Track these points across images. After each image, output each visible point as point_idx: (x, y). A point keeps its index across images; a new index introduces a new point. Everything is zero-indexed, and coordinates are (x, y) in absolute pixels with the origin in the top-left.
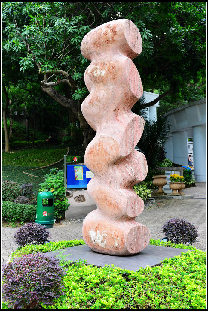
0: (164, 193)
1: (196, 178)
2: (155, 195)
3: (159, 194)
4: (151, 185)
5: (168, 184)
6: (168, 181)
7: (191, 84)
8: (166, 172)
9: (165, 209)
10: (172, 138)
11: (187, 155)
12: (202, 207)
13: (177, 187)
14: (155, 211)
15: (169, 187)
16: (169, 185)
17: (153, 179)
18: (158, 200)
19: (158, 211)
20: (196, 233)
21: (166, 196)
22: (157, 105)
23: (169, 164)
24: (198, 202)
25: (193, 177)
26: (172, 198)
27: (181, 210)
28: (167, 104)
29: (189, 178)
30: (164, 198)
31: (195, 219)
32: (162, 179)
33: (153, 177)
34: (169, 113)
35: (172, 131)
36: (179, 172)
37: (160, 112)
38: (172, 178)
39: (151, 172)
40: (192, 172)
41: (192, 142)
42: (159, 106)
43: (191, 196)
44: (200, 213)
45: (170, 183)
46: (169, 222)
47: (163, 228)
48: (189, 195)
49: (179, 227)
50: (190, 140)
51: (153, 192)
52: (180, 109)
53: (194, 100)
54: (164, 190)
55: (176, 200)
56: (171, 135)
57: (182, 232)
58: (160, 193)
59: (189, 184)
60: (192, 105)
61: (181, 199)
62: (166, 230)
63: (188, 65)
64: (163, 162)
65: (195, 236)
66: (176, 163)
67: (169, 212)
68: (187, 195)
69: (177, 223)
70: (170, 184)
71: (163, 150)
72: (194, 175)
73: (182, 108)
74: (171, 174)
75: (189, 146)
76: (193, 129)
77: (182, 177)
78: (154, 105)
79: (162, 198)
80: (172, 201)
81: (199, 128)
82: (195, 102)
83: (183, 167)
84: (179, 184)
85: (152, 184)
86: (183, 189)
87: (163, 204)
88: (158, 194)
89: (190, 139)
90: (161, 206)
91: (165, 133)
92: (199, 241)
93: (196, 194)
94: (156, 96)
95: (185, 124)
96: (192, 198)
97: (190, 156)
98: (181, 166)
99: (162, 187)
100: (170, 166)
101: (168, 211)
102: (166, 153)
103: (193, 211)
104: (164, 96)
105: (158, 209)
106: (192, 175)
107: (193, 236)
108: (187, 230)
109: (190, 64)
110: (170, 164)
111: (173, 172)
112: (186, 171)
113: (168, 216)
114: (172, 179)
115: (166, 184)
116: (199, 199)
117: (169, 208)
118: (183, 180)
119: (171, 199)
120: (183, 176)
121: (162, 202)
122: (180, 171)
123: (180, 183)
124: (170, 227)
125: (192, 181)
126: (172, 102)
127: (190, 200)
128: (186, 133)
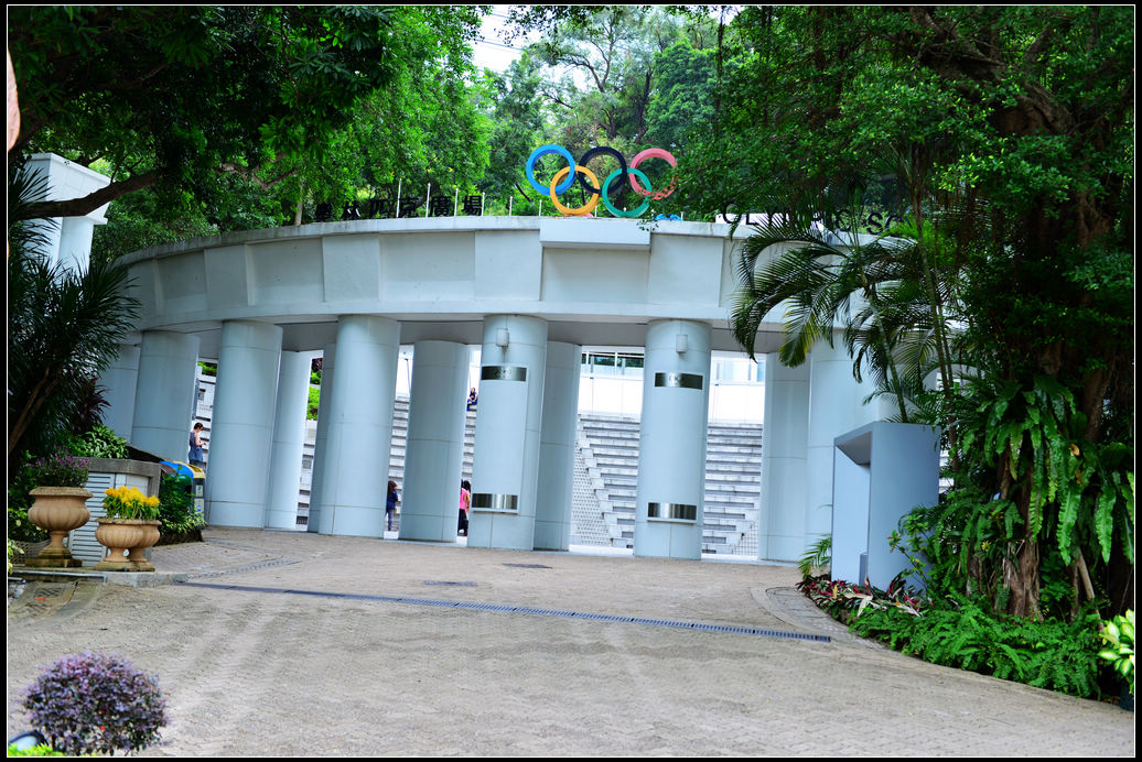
0: (69, 557)
1: (207, 512)
2: (28, 565)
3: (47, 560)
4: (18, 523)
5: (91, 526)
6: (92, 514)
7: (238, 167)
8: (93, 479)
9: (60, 620)
10: (138, 349)
11: (188, 425)
12: (208, 618)
13: (128, 538)
14: (19, 628)
15: (96, 536)
16: (94, 529)
17: (30, 501)
18: (41, 585)
19: (29, 628)
20: (161, 713)
21: (78, 569)
22: (99, 215)
23: (110, 449)
24: (197, 598)
25: (199, 504)
26: (102, 578)
27: (128, 628)
28: (140, 221)
29: (183, 508)
30: (65, 580)
31: (176, 660)
32: (69, 502)
33: (31, 493)
34: (138, 255)
35: (141, 325)
36: (144, 483)
37: (108, 246)
38: (111, 500)
39: (29, 474)
40: (197, 487)
41: (213, 379)
42: (105, 221)
43: (176, 576)
44: (199, 639)
45: (102, 521)
46: (59, 668)
47: (29, 693)
48: (171, 573)
49: (97, 690)
50: (211, 369)
51: (22, 552)
52: (183, 246)
53: (241, 226)
54: (71, 547)
55: (114, 588)
56: (138, 339)
57: (106, 708)
58: (50, 557)
59: (177, 529)
60: (230, 240)
61: (135, 584)
62: (39, 700)
63: (234, 96)
64: (87, 438)
65: (154, 723)
66: (139, 449)
67: (77, 633)
68: (161, 572)
69: (88, 672)
70: (100, 523)
71: (96, 392)
72: (202, 500)
73: (193, 246)
74: (112, 488)
75: (204, 391)
76: (222, 329)
77: (154, 501)
78: (84, 214)
79: (57, 578)
80: (99, 589)
81: (244, 330)
82: (243, 235)
83: (164, 466)
84: (139, 525)
85: (24, 521)
86: (147, 546)
87: (57, 602)
88: (44, 561)
89: (208, 364)
90: (49, 608)
91: (112, 328)
92: (166, 744)
93: (199, 568)
94: (100, 181)
95: (193, 306)
96: (180, 582)
97: (198, 426)
98: (157, 460)
99: (67, 536)
100: (114, 456)
101: (73, 631)
102: (106, 403)
103: (172, 631)
104: (131, 189)
105: (32, 621)
106: (196, 500)
107: (147, 724)
108: (126, 699)
109: (242, 93)
110: (116, 448)
111: (121, 479)
112: (172, 482)
113: (66, 650)
114: (112, 507)
115: (83, 524)
116: (205, 589)
117: (77, 617)
118: (155, 511)
119: (92, 582)
120: (159, 497)
121: (55, 593)
122: (150, 478)
123: (139, 521)
124: (58, 689)
125: (189, 522)
126: (156, 218)
127: (171, 591)
128: (194, 342)
